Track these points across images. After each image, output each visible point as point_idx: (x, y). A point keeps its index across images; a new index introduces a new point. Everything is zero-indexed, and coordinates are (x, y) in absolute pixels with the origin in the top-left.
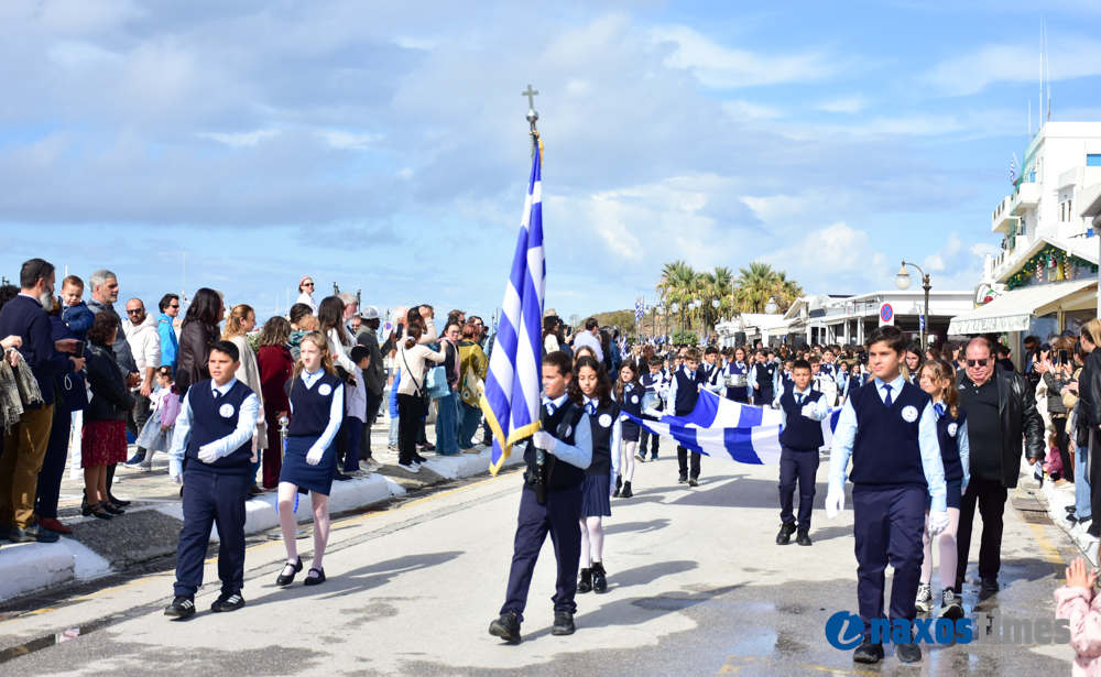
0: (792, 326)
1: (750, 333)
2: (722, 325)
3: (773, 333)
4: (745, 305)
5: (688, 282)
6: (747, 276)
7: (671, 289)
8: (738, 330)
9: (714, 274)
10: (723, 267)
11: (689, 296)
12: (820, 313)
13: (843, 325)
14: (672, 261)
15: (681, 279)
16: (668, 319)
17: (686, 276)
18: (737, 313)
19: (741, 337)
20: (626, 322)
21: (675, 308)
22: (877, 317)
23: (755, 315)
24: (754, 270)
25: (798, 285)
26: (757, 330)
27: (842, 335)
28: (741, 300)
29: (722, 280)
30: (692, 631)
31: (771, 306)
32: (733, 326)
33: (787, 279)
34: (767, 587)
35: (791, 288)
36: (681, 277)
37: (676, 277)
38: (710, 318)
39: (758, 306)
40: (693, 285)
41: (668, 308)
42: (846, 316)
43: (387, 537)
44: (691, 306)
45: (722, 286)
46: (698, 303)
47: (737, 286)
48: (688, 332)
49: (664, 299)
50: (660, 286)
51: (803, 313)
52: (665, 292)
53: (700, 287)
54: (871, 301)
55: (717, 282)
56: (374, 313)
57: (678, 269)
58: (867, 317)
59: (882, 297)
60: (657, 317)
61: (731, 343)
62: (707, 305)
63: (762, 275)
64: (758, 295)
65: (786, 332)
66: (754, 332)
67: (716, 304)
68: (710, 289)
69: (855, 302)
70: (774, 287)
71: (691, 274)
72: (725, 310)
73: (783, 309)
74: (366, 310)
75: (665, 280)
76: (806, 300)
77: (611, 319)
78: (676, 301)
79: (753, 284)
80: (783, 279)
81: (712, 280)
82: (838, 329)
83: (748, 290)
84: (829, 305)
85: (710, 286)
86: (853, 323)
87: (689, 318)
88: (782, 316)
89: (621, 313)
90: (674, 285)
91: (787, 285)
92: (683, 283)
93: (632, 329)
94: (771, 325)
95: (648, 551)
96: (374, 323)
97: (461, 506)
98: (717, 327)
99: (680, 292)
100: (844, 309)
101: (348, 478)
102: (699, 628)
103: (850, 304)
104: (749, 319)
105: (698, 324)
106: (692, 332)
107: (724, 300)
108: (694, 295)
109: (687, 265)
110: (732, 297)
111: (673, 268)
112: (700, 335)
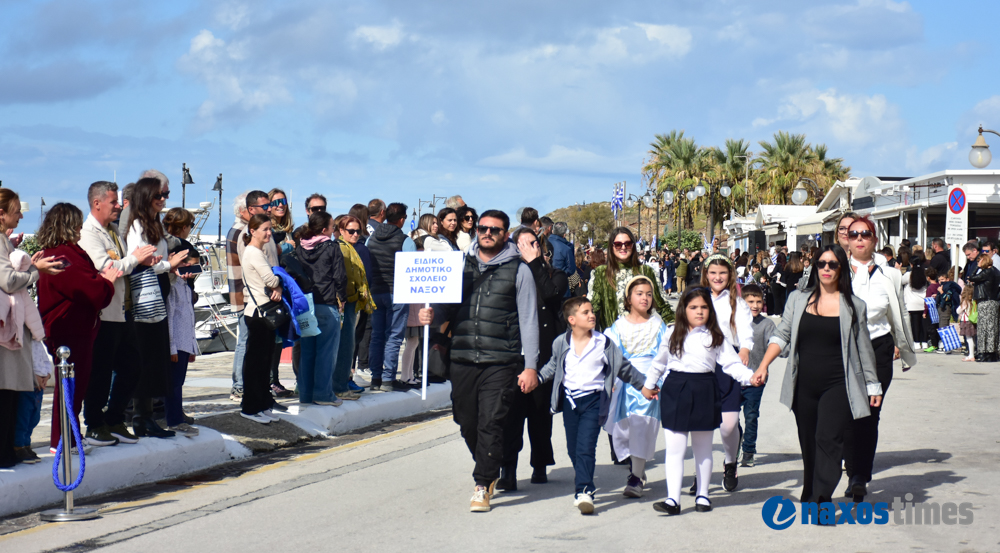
0: (828, 221)
1: (771, 231)
2: (734, 221)
3: (803, 231)
4: (769, 193)
5: (687, 162)
6: (772, 152)
7: (664, 171)
8: (754, 228)
9: (724, 150)
10: (736, 140)
11: (689, 181)
12: (868, 202)
13: (898, 218)
15: (678, 157)
16: (658, 213)
17: (685, 153)
18: (753, 205)
19: (758, 239)
21: (669, 197)
22: (943, 207)
23: (784, 207)
24: (781, 143)
25: (844, 165)
26: (781, 227)
27: (897, 234)
28: (763, 187)
29: (735, 160)
31: (799, 194)
32: (748, 224)
33: (829, 157)
35: (835, 171)
36: (677, 154)
37: (671, 155)
38: (718, 211)
39: (784, 196)
40: (695, 165)
41: (659, 197)
42: (903, 206)
43: (213, 517)
44: (691, 195)
45: (736, 166)
46: (700, 191)
47: (757, 167)
48: (689, 232)
49: (655, 186)
50: (649, 168)
51: (844, 202)
52: (655, 176)
53: (704, 168)
54: (935, 185)
55: (729, 161)
57: (674, 143)
58: (931, 207)
59: (950, 179)
61: (744, 246)
62: (714, 193)
63: (792, 151)
64: (787, 178)
65: (819, 230)
66: (775, 231)
67: (725, 191)
68: (718, 172)
69: (914, 186)
70: (809, 169)
71: (692, 150)
72: (740, 201)
73: (816, 197)
75: (656, 159)
76: (848, 183)
77: (580, 214)
78: (670, 188)
79: (780, 164)
80: (822, 156)
81: (721, 158)
82: (891, 226)
83: (773, 173)
84: (878, 191)
85: (718, 167)
86: (912, 216)
87: (689, 214)
88: (815, 208)
89: (595, 207)
90: (669, 167)
91: (828, 165)
92: (681, 163)
94: (799, 219)
95: (582, 534)
97: (328, 474)
98: (726, 223)
99: (678, 176)
100: (900, 196)
101: (171, 434)
103: (906, 189)
104: (771, 211)
105: (702, 220)
106: (695, 232)
107: (738, 187)
108: (696, 179)
109: (687, 138)
110: (747, 182)
111: (667, 142)
112: (705, 237)
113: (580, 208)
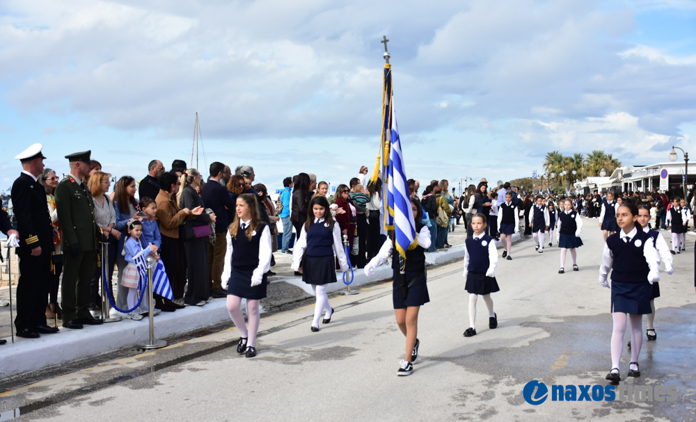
0: (613, 182)
1: (591, 187)
2: (577, 183)
3: (604, 187)
4: (590, 172)
5: (559, 162)
6: (591, 157)
7: (550, 166)
8: (585, 186)
9: (573, 157)
10: (578, 153)
11: (560, 169)
12: (629, 175)
13: (641, 181)
14: (551, 151)
15: (556, 160)
16: (549, 181)
17: (559, 159)
18: (585, 177)
19: (587, 189)
20: (526, 184)
21: (553, 175)
22: (659, 176)
23: (596, 178)
24: (595, 154)
25: (619, 161)
26: (596, 185)
27: (641, 186)
28: (588, 170)
29: (578, 160)
30: (547, 338)
31: (603, 173)
32: (583, 184)
33: (613, 158)
34: (589, 316)
35: (616, 164)
36: (555, 159)
37: (553, 159)
38: (571, 179)
39: (597, 174)
40: (562, 163)
41: (549, 175)
42: (643, 176)
44: (561, 174)
45: (578, 163)
46: (565, 173)
47: (586, 163)
48: (561, 188)
49: (547, 171)
50: (545, 165)
51: (620, 175)
52: (547, 168)
53: (567, 164)
54: (655, 168)
55: (575, 161)
57: (554, 156)
58: (654, 177)
59: (661, 166)
60: (544, 181)
61: (582, 192)
62: (570, 173)
63: (599, 157)
64: (597, 167)
65: (610, 186)
66: (594, 187)
67: (574, 172)
68: (571, 165)
69: (647, 169)
70: (606, 163)
71: (561, 158)
72: (580, 176)
73: (609, 174)
75: (547, 161)
76: (621, 168)
78: (553, 172)
79: (594, 161)
80: (610, 158)
81: (572, 160)
82: (638, 184)
83: (592, 165)
84: (633, 171)
85: (571, 163)
86: (646, 180)
87: (560, 181)
88: (609, 178)
89: (525, 179)
90: (552, 164)
91: (613, 161)
92: (557, 163)
93: (531, 187)
94: (602, 182)
95: (528, 298)
98: (575, 184)
99: (556, 167)
100: (641, 172)
102: (550, 337)
103: (644, 170)
104: (592, 180)
105: (565, 183)
106: (563, 187)
107: (579, 171)
108: (563, 168)
109: (559, 153)
110: (583, 169)
111: (551, 155)
112: (566, 189)
113: (520, 180)
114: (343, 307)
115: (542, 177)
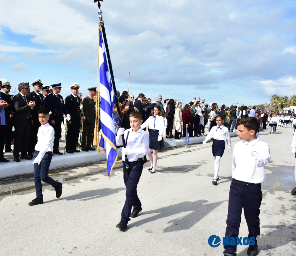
4: (291, 104)
5: (278, 99)
6: (292, 98)
7: (273, 100)
8: (289, 110)
9: (284, 97)
10: (286, 96)
11: (278, 102)
15: (276, 98)
16: (272, 106)
17: (277, 98)
18: (289, 106)
20: (262, 107)
21: (274, 104)
23: (294, 107)
24: (294, 96)
26: (294, 110)
28: (290, 103)
29: (286, 99)
30: (271, 174)
32: (288, 109)
34: (290, 166)
37: (275, 98)
38: (282, 107)
39: (294, 105)
40: (279, 99)
41: (272, 104)
43: (206, 148)
44: (278, 104)
45: (286, 100)
46: (280, 103)
47: (290, 100)
48: (277, 110)
49: (272, 102)
50: (271, 100)
52: (272, 101)
53: (281, 100)
55: (285, 99)
56: (207, 104)
57: (275, 96)
60: (270, 106)
61: (287, 112)
62: (282, 104)
64: (295, 102)
66: (293, 110)
67: (284, 104)
68: (283, 101)
71: (278, 97)
72: (286, 105)
74: (206, 103)
75: (272, 98)
77: (259, 106)
78: (274, 103)
79: (293, 100)
81: (283, 99)
83: (292, 101)
85: (283, 100)
87: (277, 107)
89: (261, 105)
90: (274, 99)
92: (277, 99)
93: (264, 108)
96: (207, 106)
98: (284, 109)
99: (276, 101)
101: (199, 136)
102: (272, 173)
104: (292, 107)
105: (279, 108)
106: (278, 110)
107: (286, 103)
108: (279, 102)
109: (278, 95)
110: (288, 102)
111: (274, 96)
112: (280, 111)
113: (259, 105)
114: (184, 152)
115: (269, 105)
